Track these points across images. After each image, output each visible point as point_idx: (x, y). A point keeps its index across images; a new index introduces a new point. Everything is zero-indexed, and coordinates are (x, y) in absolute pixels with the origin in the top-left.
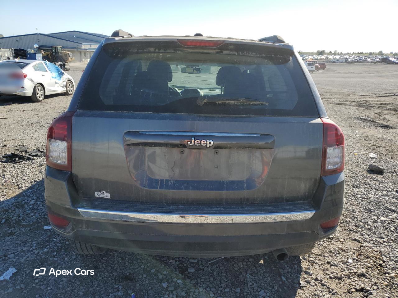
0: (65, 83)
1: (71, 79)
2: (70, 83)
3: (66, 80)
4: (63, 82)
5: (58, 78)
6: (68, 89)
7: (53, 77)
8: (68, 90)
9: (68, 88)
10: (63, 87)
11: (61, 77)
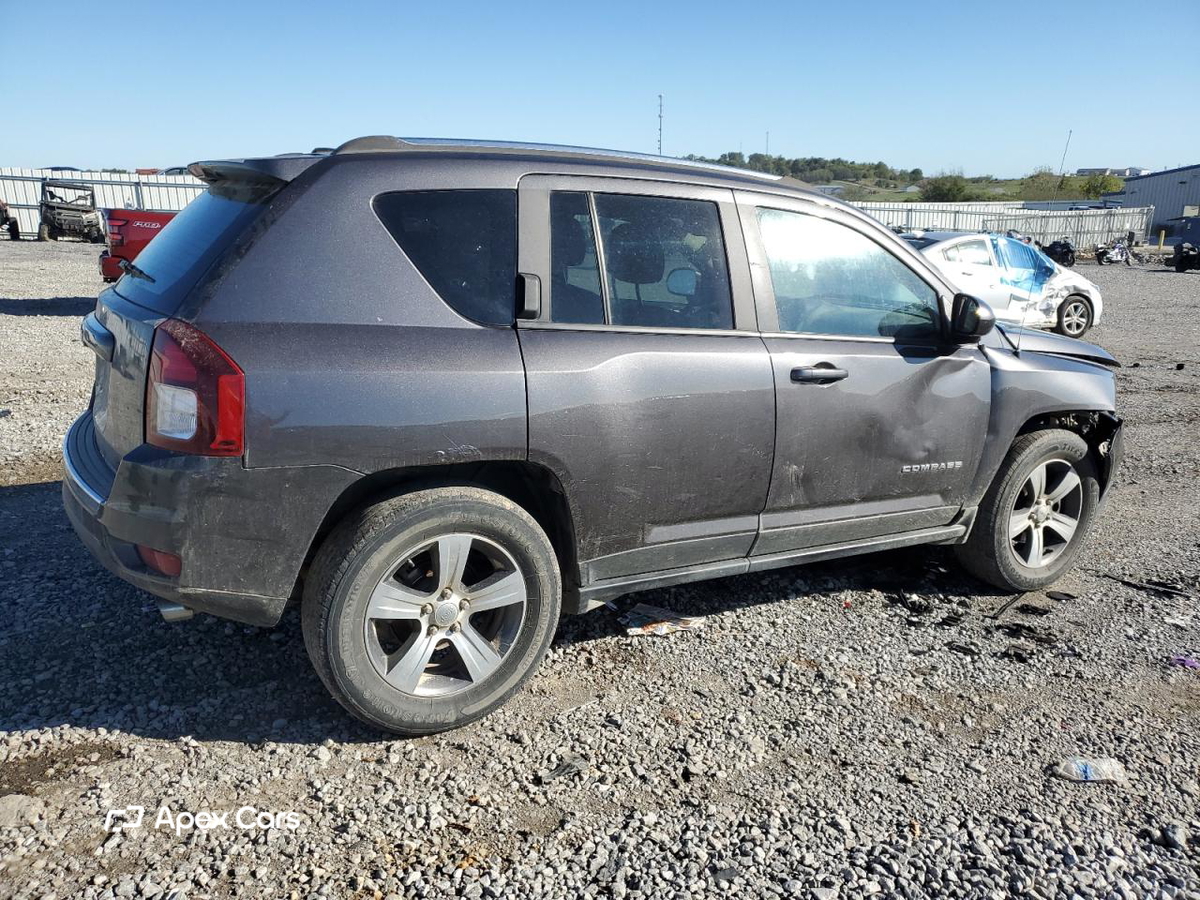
0: (1056, 302)
1: (1088, 292)
2: (1081, 302)
3: (1065, 293)
4: (1051, 297)
5: (1028, 285)
6: (1065, 319)
7: (1002, 281)
8: (1065, 324)
9: (1068, 315)
10: (1047, 311)
11: (1041, 284)
